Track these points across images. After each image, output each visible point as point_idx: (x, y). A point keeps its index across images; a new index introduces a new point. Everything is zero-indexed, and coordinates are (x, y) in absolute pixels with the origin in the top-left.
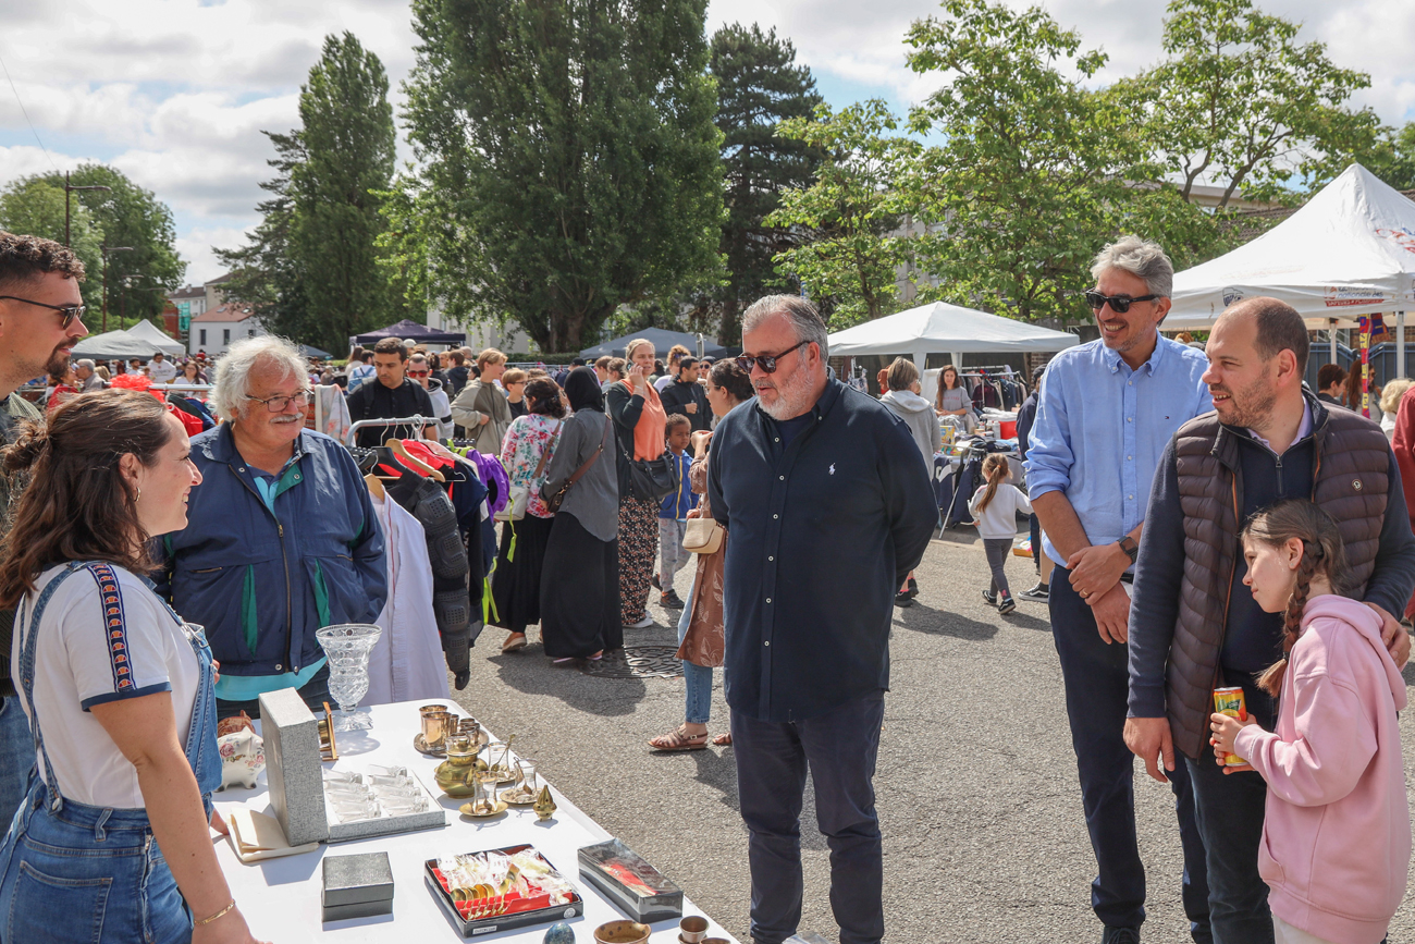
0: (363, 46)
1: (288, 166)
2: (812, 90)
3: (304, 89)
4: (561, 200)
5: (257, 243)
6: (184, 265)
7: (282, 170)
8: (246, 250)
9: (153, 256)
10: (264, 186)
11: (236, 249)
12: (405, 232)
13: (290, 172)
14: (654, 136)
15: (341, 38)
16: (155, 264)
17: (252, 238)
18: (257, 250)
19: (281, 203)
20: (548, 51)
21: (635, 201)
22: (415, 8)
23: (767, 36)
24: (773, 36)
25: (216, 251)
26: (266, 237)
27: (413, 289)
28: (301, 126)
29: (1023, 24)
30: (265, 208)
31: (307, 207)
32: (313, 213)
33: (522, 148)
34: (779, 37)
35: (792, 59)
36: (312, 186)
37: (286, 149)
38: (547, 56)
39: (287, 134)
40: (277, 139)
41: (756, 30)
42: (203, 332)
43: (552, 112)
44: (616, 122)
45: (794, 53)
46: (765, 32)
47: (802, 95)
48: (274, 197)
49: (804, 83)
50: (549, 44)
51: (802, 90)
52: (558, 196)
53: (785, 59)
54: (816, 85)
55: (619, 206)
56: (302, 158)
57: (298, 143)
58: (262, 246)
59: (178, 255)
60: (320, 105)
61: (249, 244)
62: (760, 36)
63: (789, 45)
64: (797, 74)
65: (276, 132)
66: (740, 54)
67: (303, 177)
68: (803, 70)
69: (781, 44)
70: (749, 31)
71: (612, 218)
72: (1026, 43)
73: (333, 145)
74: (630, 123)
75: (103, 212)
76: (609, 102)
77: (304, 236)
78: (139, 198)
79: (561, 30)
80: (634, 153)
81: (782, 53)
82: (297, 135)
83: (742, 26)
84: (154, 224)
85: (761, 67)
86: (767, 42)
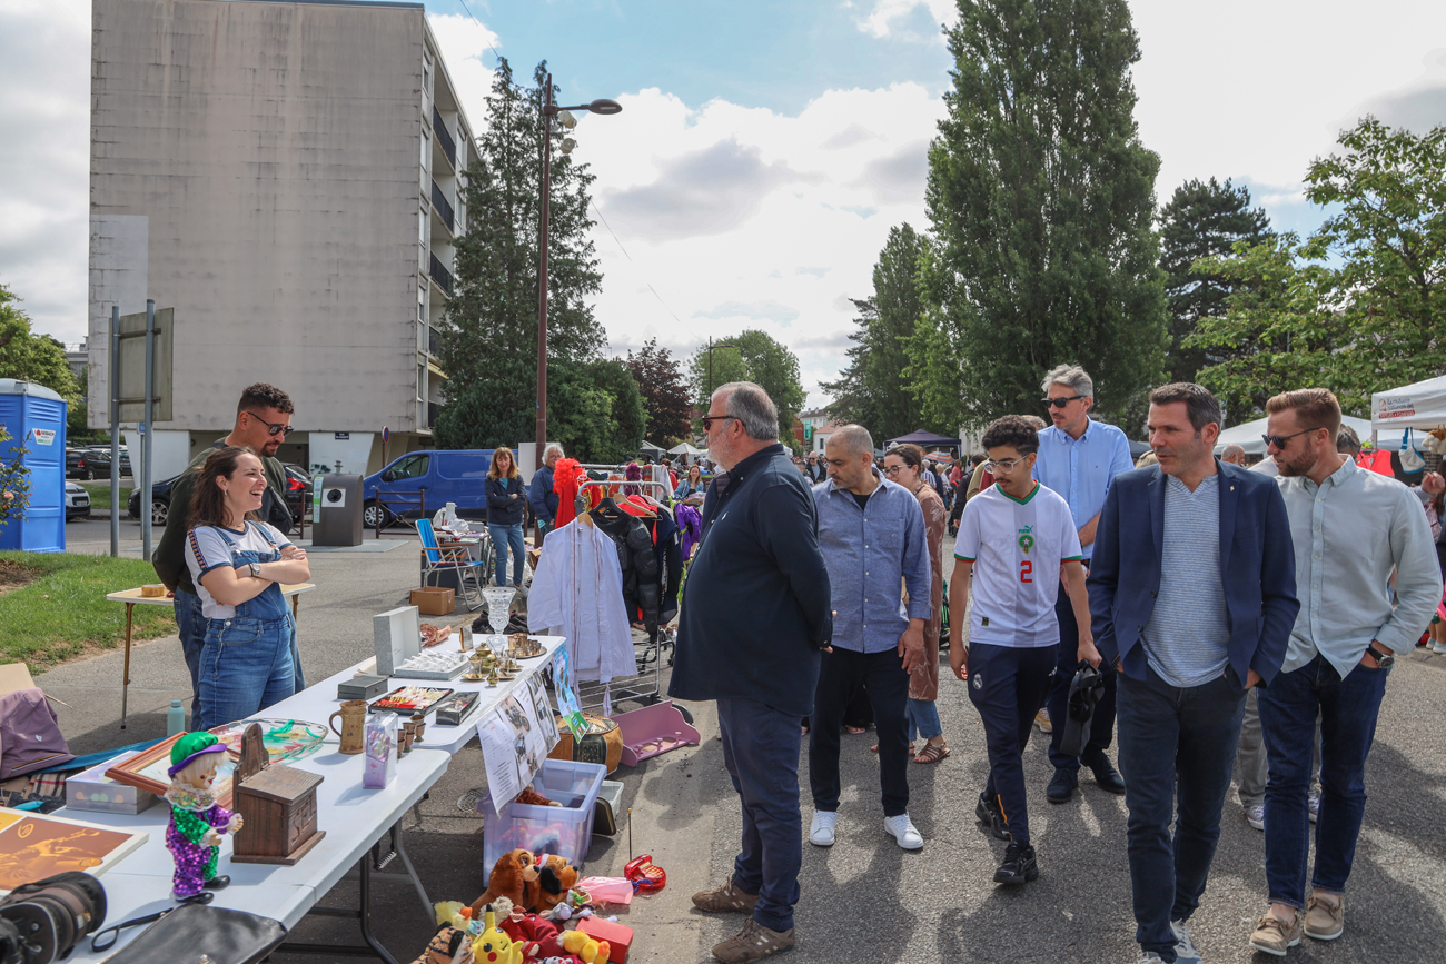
0: (915, 232)
1: (867, 322)
2: (1266, 229)
3: (876, 267)
4: (1028, 336)
5: (846, 378)
6: (805, 394)
7: (862, 325)
8: (840, 383)
9: (786, 390)
10: (851, 337)
11: (833, 382)
12: (921, 366)
13: (868, 326)
14: (1105, 282)
15: (900, 227)
16: (787, 395)
17: (843, 374)
18: (846, 383)
19: (862, 348)
20: (1018, 222)
21: (1088, 334)
22: (929, 200)
23: (1222, 186)
24: (1229, 186)
25: (821, 384)
26: (854, 372)
27: (928, 407)
28: (874, 293)
29: (1428, 146)
30: (851, 353)
31: (878, 350)
32: (882, 354)
33: (998, 298)
34: (1234, 187)
35: (1247, 204)
36: (882, 335)
37: (865, 310)
38: (1017, 226)
39: (865, 300)
40: (859, 303)
41: (1213, 183)
42: (822, 440)
43: (1021, 268)
44: (1072, 273)
45: (1248, 198)
46: (1221, 184)
47: (1256, 234)
48: (857, 345)
49: (1259, 224)
50: (1021, 216)
51: (1257, 229)
52: (1026, 333)
53: (1240, 204)
54: (1270, 225)
55: (1074, 338)
56: (874, 316)
57: (873, 305)
58: (850, 379)
59: (802, 387)
60: (886, 277)
61: (841, 378)
62: (1217, 188)
63: (1245, 192)
64: (1251, 215)
65: (858, 299)
66: (1197, 205)
67: (876, 330)
68: (1258, 212)
69: (1237, 192)
70: (1207, 184)
71: (1070, 348)
72: (1435, 164)
73: (896, 305)
74: (1083, 273)
75: (757, 361)
76: (1066, 257)
77: (875, 371)
78: (778, 350)
79: (1028, 205)
80: (1087, 295)
81: (1237, 200)
82: (873, 300)
83: (1200, 181)
84: (787, 368)
85: (1220, 213)
86: (1223, 192)
